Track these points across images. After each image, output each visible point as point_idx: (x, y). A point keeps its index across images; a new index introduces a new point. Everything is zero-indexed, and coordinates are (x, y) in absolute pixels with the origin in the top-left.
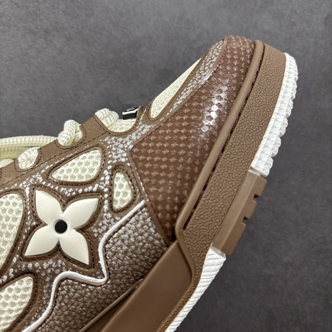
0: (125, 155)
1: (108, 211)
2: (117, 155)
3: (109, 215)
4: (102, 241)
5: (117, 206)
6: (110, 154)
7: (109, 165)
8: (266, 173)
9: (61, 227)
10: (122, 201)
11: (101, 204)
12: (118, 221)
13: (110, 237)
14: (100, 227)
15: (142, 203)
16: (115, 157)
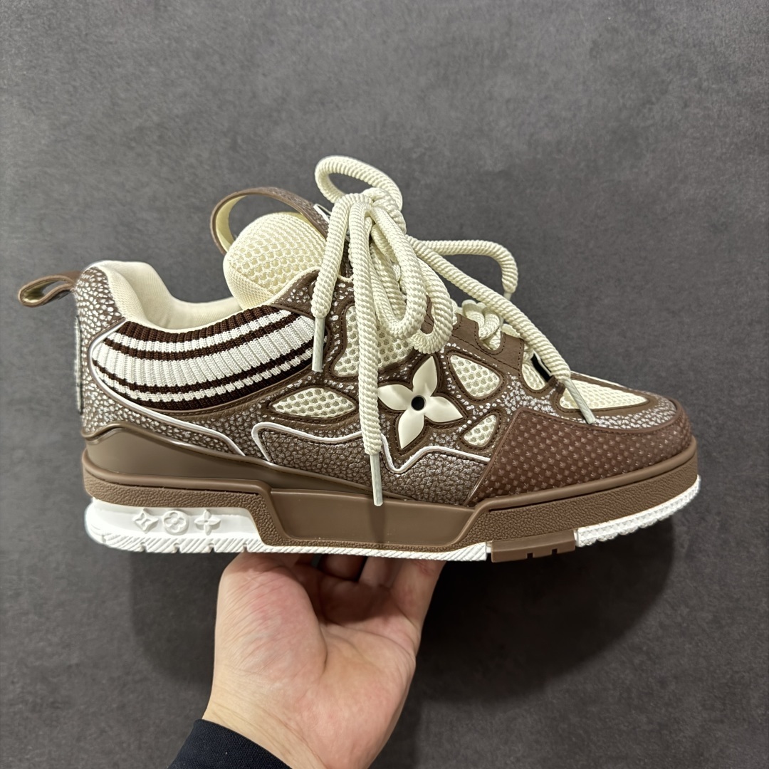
0: (514, 409)
1: (457, 434)
2: (509, 402)
3: (455, 437)
4: (431, 447)
5: (467, 438)
6: (505, 395)
7: (496, 402)
8: (581, 544)
9: (418, 403)
10: (474, 439)
11: (458, 422)
12: (456, 449)
13: (440, 453)
14: (441, 437)
15: (487, 459)
16: (506, 403)
